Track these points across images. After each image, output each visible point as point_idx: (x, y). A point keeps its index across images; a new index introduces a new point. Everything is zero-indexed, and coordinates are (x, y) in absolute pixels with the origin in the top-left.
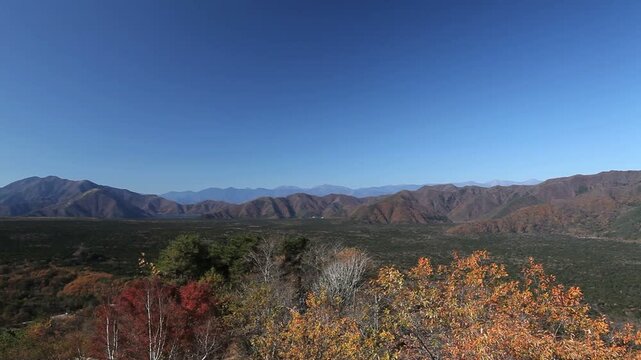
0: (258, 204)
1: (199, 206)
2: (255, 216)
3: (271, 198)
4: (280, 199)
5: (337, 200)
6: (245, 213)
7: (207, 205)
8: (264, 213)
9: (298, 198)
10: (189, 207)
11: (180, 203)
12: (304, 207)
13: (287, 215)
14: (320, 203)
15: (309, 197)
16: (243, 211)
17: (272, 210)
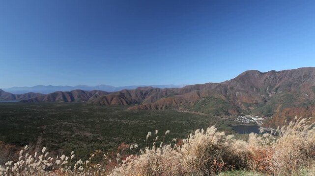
0: (54, 95)
1: (25, 95)
2: (52, 101)
3: (62, 92)
4: (67, 92)
5: (97, 93)
6: (47, 99)
7: (29, 94)
8: (57, 100)
9: (77, 92)
10: (19, 96)
11: (14, 94)
12: (79, 96)
13: (70, 100)
14: (88, 94)
15: (83, 91)
16: (46, 98)
17: (62, 98)
